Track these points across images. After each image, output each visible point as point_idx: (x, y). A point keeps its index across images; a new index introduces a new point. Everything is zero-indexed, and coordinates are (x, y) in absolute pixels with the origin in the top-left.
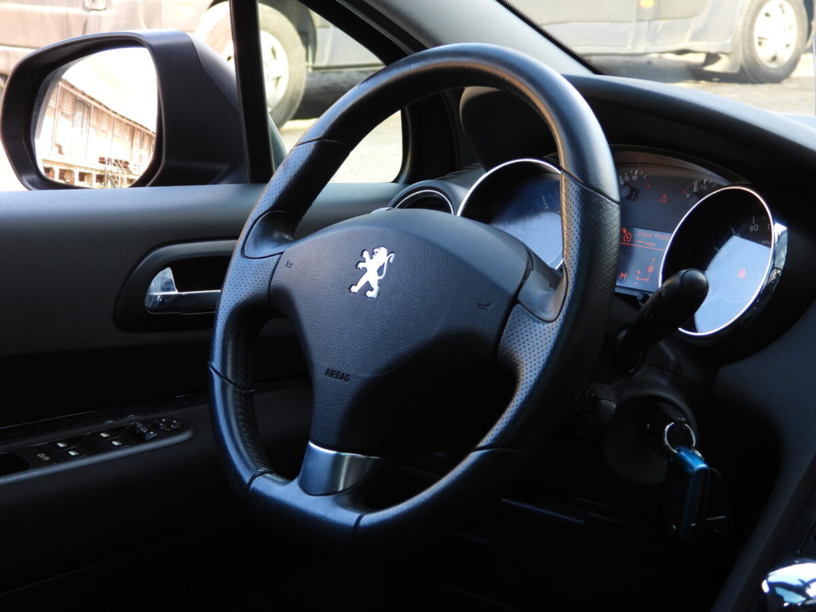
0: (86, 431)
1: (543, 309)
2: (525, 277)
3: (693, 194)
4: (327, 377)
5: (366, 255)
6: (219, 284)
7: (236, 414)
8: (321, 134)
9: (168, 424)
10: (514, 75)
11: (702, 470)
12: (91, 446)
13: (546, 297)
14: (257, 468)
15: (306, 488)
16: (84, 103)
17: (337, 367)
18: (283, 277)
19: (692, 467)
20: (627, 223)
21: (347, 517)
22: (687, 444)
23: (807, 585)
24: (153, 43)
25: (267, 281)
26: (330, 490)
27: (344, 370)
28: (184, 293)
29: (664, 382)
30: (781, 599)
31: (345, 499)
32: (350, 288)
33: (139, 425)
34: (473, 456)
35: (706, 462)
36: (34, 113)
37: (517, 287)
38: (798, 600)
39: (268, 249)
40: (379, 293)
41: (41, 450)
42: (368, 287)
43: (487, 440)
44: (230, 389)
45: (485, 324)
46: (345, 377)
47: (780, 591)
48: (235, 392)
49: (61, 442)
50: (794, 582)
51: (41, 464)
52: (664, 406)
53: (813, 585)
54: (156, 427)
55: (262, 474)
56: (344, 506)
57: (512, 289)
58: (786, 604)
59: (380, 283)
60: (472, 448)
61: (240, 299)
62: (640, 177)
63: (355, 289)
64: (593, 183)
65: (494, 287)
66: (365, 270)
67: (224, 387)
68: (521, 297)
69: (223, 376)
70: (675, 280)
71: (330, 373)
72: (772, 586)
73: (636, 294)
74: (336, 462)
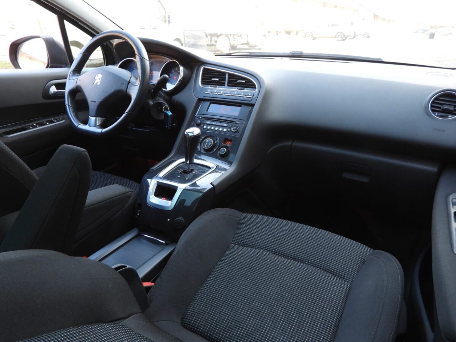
0: (41, 122)
1: (135, 83)
2: (131, 78)
3: (163, 63)
4: (91, 102)
5: (96, 76)
6: (64, 89)
7: (73, 113)
8: (83, 52)
9: (59, 119)
10: (123, 35)
11: (171, 115)
12: (42, 124)
13: (136, 81)
14: (79, 123)
15: (90, 126)
16: (31, 58)
17: (93, 100)
18: (79, 83)
19: (169, 114)
20: (151, 70)
21: (99, 130)
22: (167, 110)
23: (193, 132)
24: (43, 37)
25: (75, 84)
26: (95, 126)
27: (95, 100)
28: (59, 91)
29: (162, 99)
30: (189, 135)
31: (99, 127)
32: (93, 83)
33: (52, 119)
34: (124, 115)
35: (172, 113)
36: (17, 55)
37: (129, 79)
38: (192, 134)
39: (75, 77)
40: (100, 84)
41: (30, 126)
42: (98, 83)
43: (127, 111)
44: (71, 108)
45: (123, 88)
46: (95, 102)
47: (188, 133)
48: (72, 108)
49: (35, 124)
50: (191, 131)
51: (30, 129)
52: (163, 104)
53: (195, 132)
54: (56, 120)
55: (80, 124)
56: (98, 128)
57: (128, 80)
58: (190, 136)
59: (100, 82)
60: (124, 113)
61: (70, 89)
62: (153, 61)
63: (95, 83)
64: (143, 56)
65: (124, 80)
66: (96, 79)
67: (69, 108)
68: (130, 81)
69: (69, 105)
70: (162, 77)
71: (92, 101)
72: (187, 133)
73: (155, 84)
74: (96, 120)
